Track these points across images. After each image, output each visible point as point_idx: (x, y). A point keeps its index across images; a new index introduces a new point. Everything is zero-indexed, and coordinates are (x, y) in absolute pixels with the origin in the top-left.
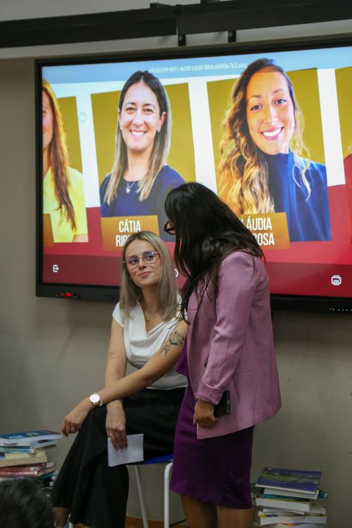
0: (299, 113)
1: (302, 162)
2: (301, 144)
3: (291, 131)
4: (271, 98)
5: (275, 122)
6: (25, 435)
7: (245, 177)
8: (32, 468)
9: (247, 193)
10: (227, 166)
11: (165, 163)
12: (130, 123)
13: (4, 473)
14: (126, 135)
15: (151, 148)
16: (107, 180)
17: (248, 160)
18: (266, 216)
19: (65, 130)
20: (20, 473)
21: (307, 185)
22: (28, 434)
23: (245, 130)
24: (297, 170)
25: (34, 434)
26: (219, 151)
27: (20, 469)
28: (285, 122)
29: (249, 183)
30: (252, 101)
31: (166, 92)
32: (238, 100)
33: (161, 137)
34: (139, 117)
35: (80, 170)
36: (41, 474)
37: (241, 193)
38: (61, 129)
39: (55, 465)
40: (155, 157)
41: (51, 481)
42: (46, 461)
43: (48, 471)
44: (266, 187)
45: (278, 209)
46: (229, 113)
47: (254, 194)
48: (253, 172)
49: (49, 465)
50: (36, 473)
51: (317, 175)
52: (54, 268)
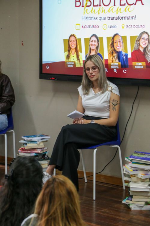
0: (123, 44)
1: (124, 53)
2: (124, 50)
3: (122, 47)
4: (118, 41)
5: (119, 45)
6: (35, 136)
7: (113, 55)
8: (38, 150)
9: (114, 59)
10: (110, 53)
11: (98, 52)
12: (91, 44)
13: (27, 151)
14: (91, 46)
15: (95, 49)
16: (87, 55)
17: (114, 52)
18: (117, 63)
19: (79, 45)
20: (33, 152)
21: (125, 57)
22: (37, 136)
23: (113, 46)
24: (123, 54)
25: (39, 136)
26: (108, 50)
27: (33, 150)
28: (121, 45)
29: (114, 57)
30: (115, 41)
31: (99, 39)
32: (112, 41)
33: (97, 47)
34: (93, 43)
35: (82, 53)
36: (42, 152)
37: (113, 59)
38: (78, 45)
39: (47, 149)
40: (96, 51)
41: (46, 155)
42: (44, 147)
43: (44, 151)
44: (117, 57)
45: (119, 62)
46: (110, 43)
47: (115, 59)
48: (115, 54)
49: (45, 149)
50: (40, 152)
51: (126, 56)
52: (47, 67)
